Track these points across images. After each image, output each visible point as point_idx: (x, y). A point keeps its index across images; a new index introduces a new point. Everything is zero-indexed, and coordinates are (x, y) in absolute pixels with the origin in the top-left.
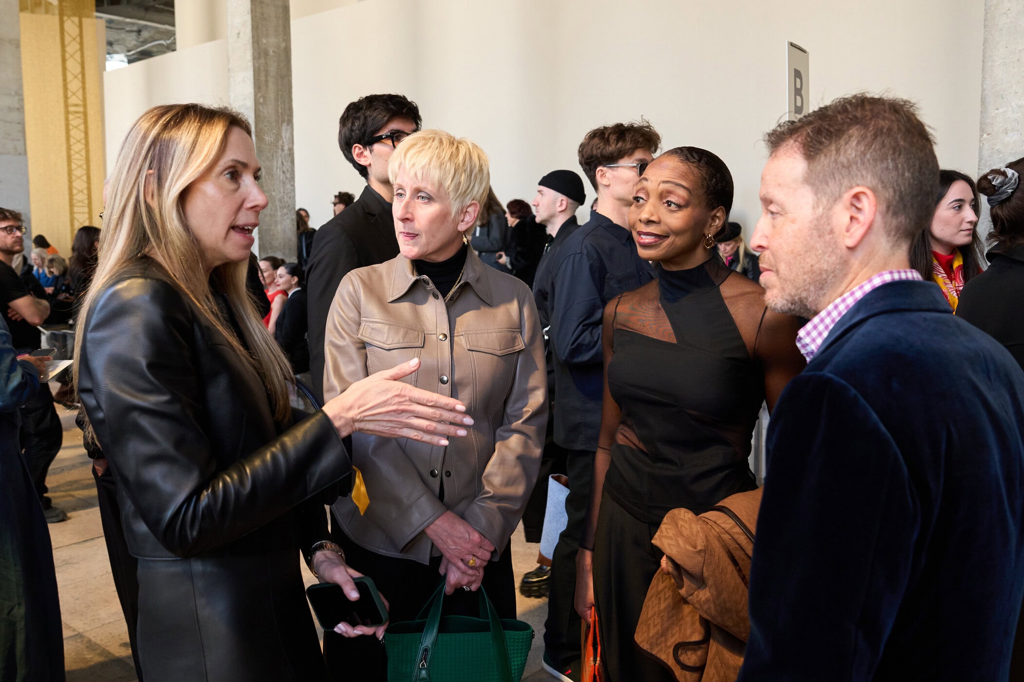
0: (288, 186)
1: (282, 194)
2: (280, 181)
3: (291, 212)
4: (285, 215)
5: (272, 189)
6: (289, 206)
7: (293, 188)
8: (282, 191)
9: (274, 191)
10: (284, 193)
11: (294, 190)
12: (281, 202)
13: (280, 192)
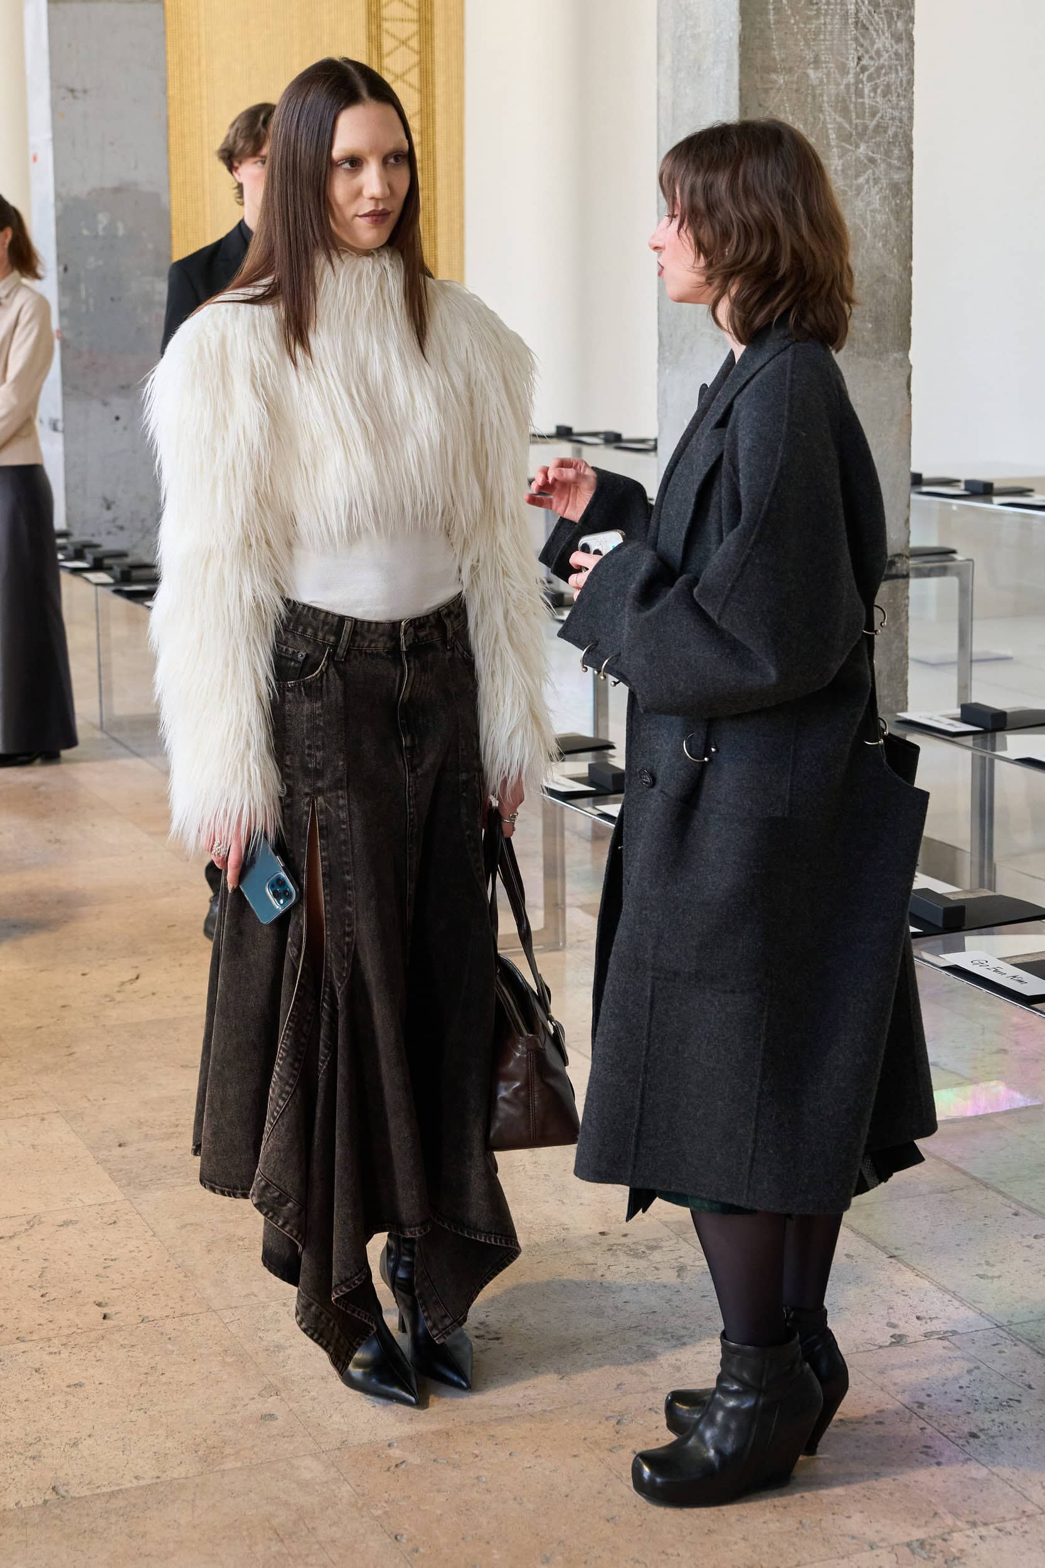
0: (883, 41)
1: (851, 78)
2: (845, 16)
3: (888, 153)
4: (860, 167)
5: (810, 56)
6: (880, 129)
7: (901, 48)
8: (852, 64)
9: (817, 62)
10: (864, 69)
11: (908, 59)
12: (845, 112)
13: (843, 70)
